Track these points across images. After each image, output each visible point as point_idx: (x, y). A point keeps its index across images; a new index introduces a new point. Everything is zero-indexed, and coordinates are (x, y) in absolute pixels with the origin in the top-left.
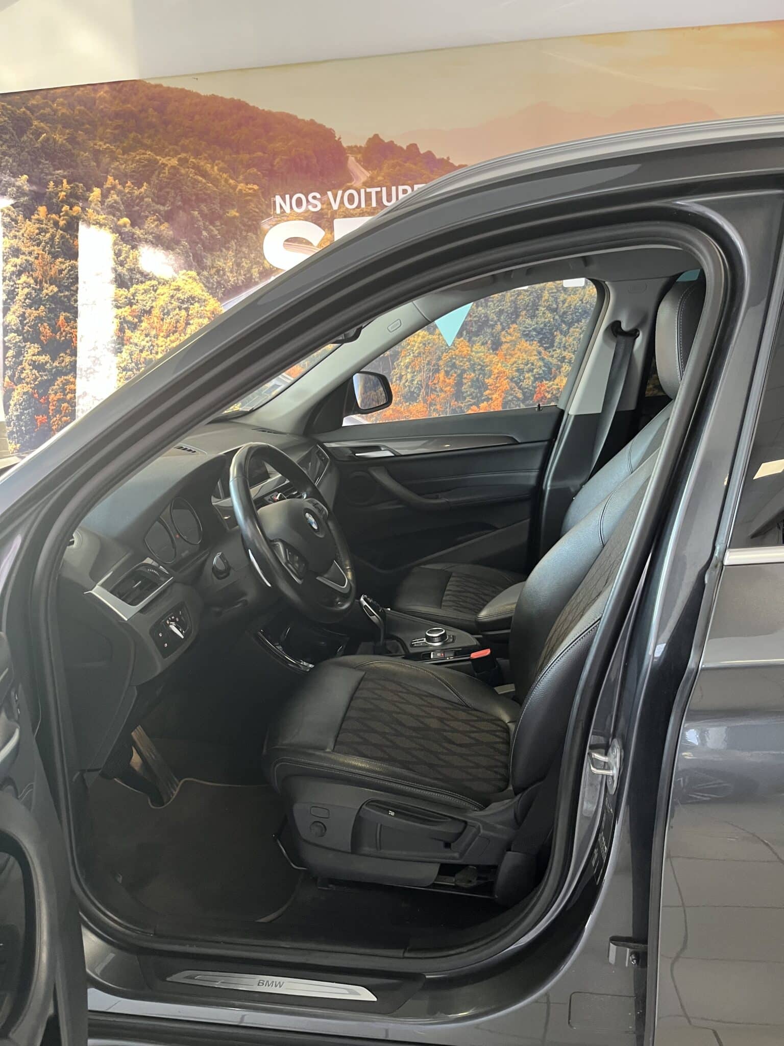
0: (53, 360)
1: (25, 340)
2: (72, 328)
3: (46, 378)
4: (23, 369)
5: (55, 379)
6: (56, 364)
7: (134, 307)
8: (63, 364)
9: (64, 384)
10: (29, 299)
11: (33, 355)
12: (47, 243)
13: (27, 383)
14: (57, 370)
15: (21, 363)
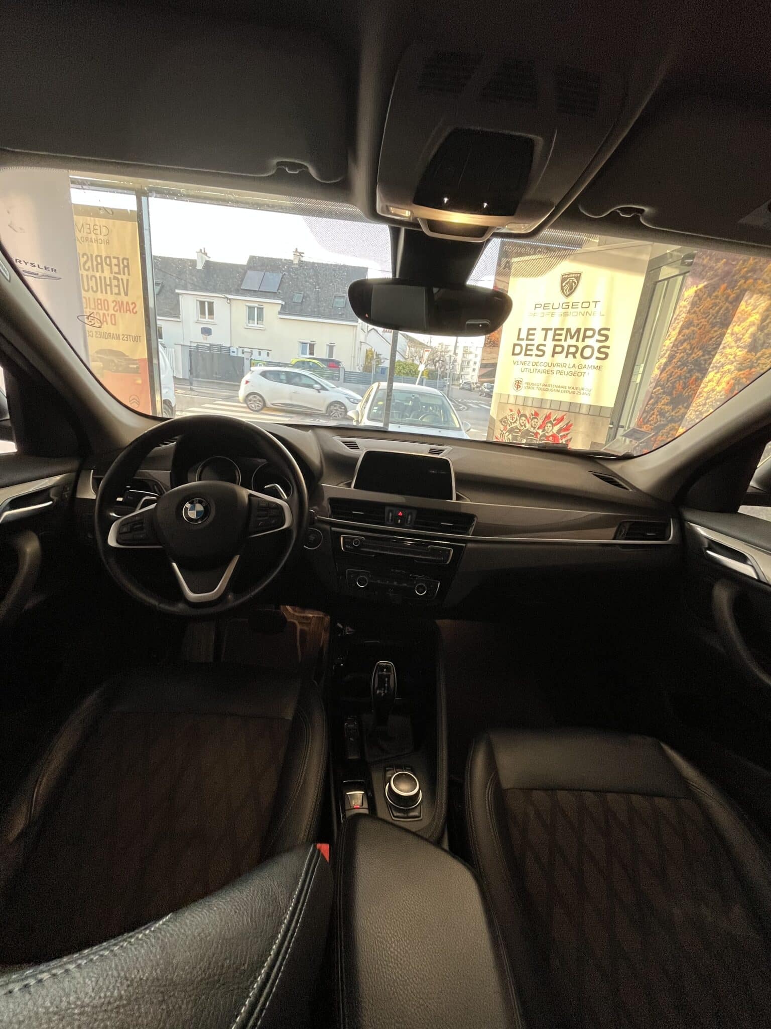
0: (673, 409)
1: (664, 393)
2: (697, 386)
3: (662, 422)
4: (653, 414)
5: (667, 425)
6: (673, 413)
7: (753, 370)
8: (677, 415)
9: (671, 430)
10: (681, 361)
11: (663, 405)
12: (713, 315)
13: (651, 425)
14: (672, 418)
15: (653, 410)
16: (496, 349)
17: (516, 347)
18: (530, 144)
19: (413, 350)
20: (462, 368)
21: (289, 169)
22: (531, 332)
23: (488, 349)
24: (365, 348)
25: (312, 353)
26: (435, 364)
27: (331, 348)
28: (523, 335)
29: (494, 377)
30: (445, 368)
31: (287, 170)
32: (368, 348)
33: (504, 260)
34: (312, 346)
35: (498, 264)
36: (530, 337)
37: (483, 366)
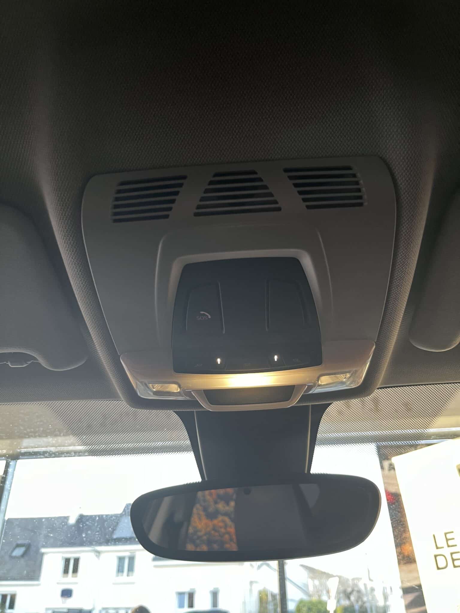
16: (412, 566)
17: (438, 558)
18: (295, 263)
19: (317, 582)
20: (386, 598)
21: (12, 363)
22: (449, 536)
23: (405, 568)
24: (257, 588)
25: (191, 605)
26: (348, 596)
27: (215, 595)
28: (442, 542)
29: (425, 604)
30: (362, 601)
31: (9, 364)
32: (261, 588)
33: (386, 464)
34: (191, 596)
35: (381, 468)
36: (451, 543)
37: (406, 591)
